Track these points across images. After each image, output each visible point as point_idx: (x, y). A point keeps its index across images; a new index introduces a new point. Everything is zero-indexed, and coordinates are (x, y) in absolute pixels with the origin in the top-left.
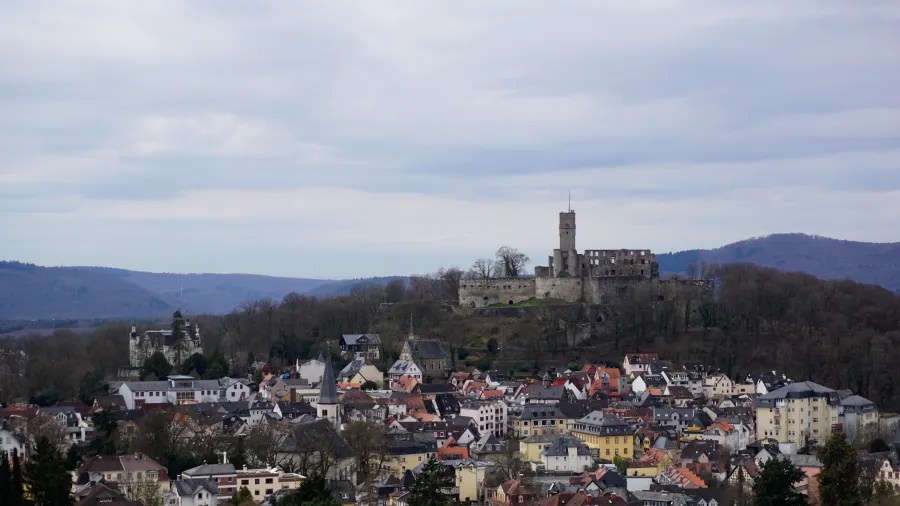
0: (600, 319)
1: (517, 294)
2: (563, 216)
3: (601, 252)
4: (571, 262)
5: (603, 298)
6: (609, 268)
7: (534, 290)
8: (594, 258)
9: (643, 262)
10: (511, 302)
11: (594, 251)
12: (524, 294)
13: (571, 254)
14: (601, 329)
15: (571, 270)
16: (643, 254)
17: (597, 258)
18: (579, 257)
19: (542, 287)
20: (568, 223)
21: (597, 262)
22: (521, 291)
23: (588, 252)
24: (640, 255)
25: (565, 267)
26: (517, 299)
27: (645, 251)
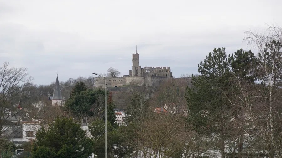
0: (152, 92)
1: (119, 83)
2: (134, 55)
3: (151, 67)
4: (139, 71)
5: (153, 84)
6: (154, 74)
7: (125, 82)
8: (148, 70)
9: (167, 71)
10: (116, 86)
11: (148, 67)
12: (121, 83)
13: (139, 68)
14: (153, 96)
15: (139, 74)
16: (167, 68)
17: (149, 70)
18: (142, 69)
19: (128, 81)
20: (136, 58)
21: (149, 71)
22: (119, 82)
23: (145, 67)
24: (166, 69)
25: (137, 73)
26: (118, 86)
27: (168, 67)
